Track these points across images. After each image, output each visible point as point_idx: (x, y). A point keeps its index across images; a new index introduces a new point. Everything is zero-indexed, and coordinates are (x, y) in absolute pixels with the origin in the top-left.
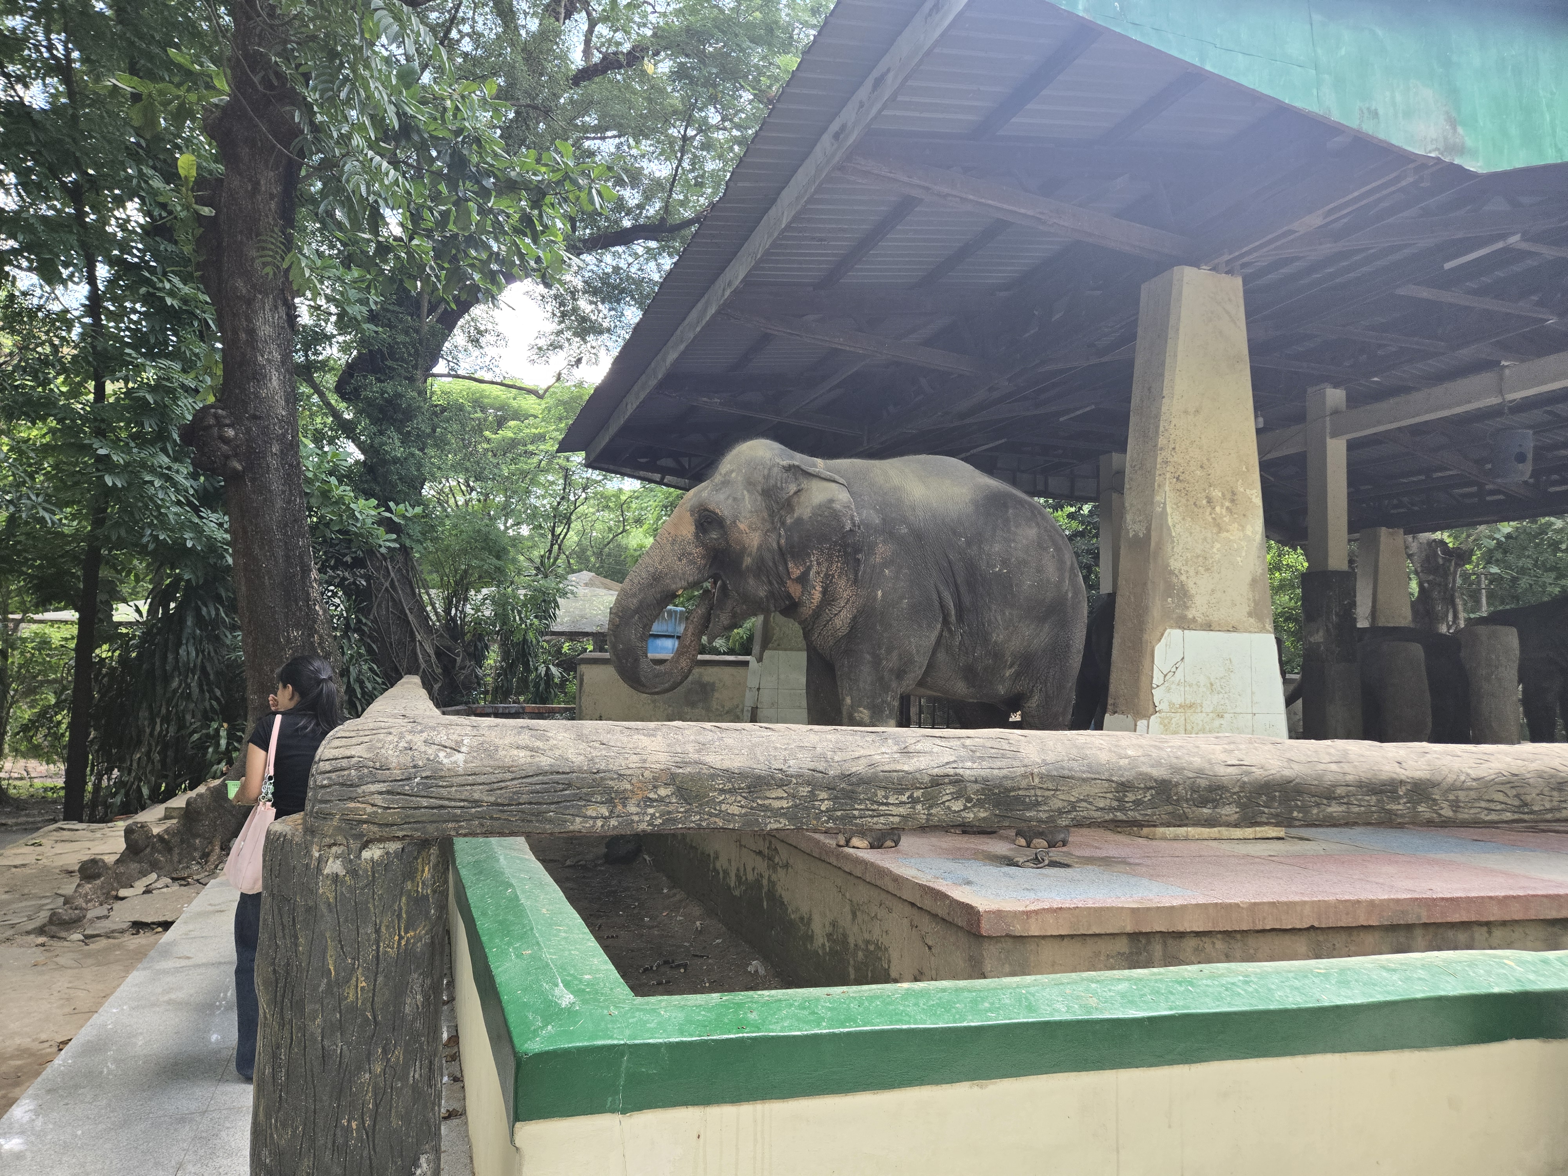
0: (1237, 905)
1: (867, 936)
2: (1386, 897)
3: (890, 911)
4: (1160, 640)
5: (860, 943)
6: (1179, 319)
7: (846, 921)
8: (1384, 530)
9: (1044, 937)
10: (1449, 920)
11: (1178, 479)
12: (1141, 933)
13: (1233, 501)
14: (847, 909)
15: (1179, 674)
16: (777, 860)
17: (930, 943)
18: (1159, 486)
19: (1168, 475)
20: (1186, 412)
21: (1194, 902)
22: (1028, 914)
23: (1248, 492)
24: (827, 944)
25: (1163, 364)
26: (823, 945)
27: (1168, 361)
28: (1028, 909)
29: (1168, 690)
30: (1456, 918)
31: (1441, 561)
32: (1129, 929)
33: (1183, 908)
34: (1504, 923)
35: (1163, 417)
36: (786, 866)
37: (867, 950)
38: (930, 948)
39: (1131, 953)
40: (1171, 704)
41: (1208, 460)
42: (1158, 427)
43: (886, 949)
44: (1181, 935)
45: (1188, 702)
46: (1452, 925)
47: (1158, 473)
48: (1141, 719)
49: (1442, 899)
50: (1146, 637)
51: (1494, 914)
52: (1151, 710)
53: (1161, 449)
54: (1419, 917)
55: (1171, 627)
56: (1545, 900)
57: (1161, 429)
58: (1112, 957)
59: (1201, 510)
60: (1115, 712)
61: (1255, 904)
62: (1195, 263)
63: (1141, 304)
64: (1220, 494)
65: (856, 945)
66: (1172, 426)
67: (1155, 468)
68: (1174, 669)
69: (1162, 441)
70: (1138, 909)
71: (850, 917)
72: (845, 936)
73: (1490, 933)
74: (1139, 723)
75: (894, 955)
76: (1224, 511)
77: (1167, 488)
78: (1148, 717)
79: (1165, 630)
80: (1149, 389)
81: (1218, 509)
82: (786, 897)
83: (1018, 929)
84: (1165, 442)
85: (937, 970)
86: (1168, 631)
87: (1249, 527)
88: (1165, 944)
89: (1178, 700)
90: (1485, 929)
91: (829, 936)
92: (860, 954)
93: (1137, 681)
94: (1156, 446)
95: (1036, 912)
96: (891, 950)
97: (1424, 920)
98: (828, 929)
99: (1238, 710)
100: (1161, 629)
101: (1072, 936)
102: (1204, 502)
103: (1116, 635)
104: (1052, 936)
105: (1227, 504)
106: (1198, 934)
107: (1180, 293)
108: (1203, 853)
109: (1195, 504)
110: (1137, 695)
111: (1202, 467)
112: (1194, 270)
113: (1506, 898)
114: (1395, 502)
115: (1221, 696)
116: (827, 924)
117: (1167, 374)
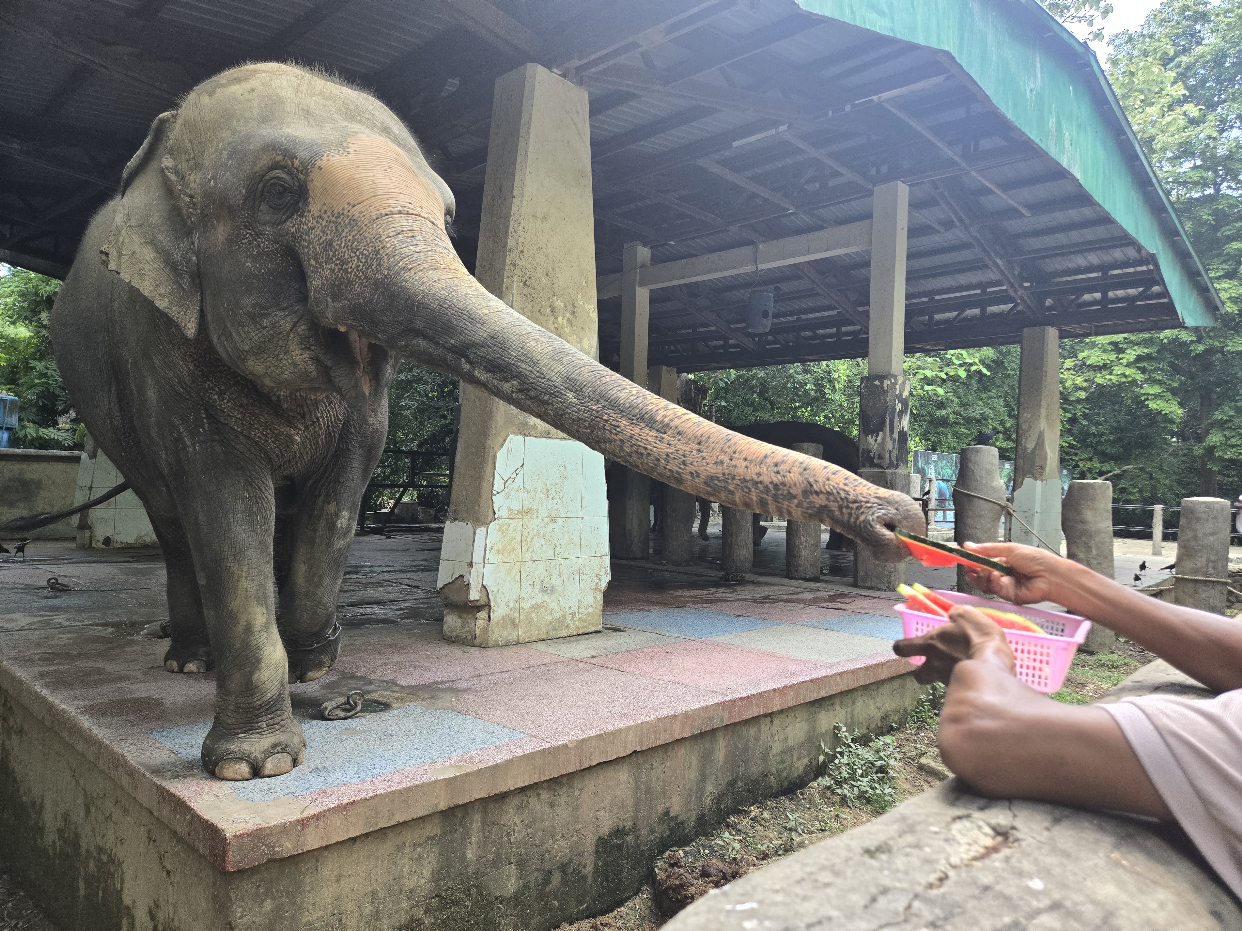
0: (565, 746)
1: (99, 841)
2: (697, 706)
3: (126, 812)
4: (502, 446)
5: (92, 849)
6: (530, 119)
7: (78, 816)
8: (664, 367)
9: (327, 848)
10: (744, 717)
11: (525, 283)
12: (457, 807)
13: (573, 313)
14: (80, 800)
15: (519, 479)
16: (11, 722)
17: (169, 867)
18: (507, 288)
19: (516, 278)
20: (534, 216)
21: (520, 753)
22: (303, 823)
23: (586, 306)
24: (58, 844)
25: (514, 163)
26: (54, 842)
27: (519, 159)
28: (305, 815)
29: (508, 496)
30: (749, 714)
31: (693, 395)
32: (443, 805)
33: (508, 763)
34: (781, 712)
35: (513, 218)
36: (21, 732)
37: (99, 860)
38: (168, 873)
39: (444, 834)
40: (510, 510)
41: (553, 269)
42: (508, 227)
43: (120, 864)
44: (503, 797)
45: (525, 508)
46: (746, 722)
47: (506, 274)
48: (480, 526)
49: (740, 698)
50: (489, 442)
51: (776, 704)
52: (491, 517)
53: (510, 250)
54: (722, 721)
55: (514, 433)
56: (810, 685)
57: (511, 229)
58: (420, 845)
59: (545, 318)
60: (455, 520)
61: (583, 740)
62: (548, 65)
63: (495, 99)
64: (562, 305)
65: (87, 851)
66: (521, 229)
67: (504, 269)
68: (514, 476)
69: (511, 243)
70: (455, 778)
71: (82, 812)
72: (77, 835)
73: (771, 722)
74: (478, 531)
75: (129, 875)
76: (565, 322)
77: (514, 292)
78: (487, 524)
79: (507, 436)
80: (501, 188)
81: (560, 319)
82: (19, 772)
83: (288, 847)
84: (514, 243)
85: (175, 906)
86: (510, 436)
87: (586, 340)
88: (485, 811)
89: (516, 506)
90: (769, 719)
91: (60, 831)
92: (92, 863)
93: (479, 487)
94: (505, 246)
95: (317, 817)
96: (125, 867)
97: (726, 722)
98: (60, 824)
99: (569, 515)
100: (503, 435)
101: (367, 835)
102: (548, 310)
103: (460, 439)
104: (338, 843)
105: (568, 315)
106: (522, 790)
107: (533, 91)
108: (532, 663)
109: (539, 311)
110: (477, 502)
111: (547, 275)
112: (546, 71)
113: (784, 687)
114: (672, 347)
115: (555, 501)
116: (59, 816)
117: (517, 173)
